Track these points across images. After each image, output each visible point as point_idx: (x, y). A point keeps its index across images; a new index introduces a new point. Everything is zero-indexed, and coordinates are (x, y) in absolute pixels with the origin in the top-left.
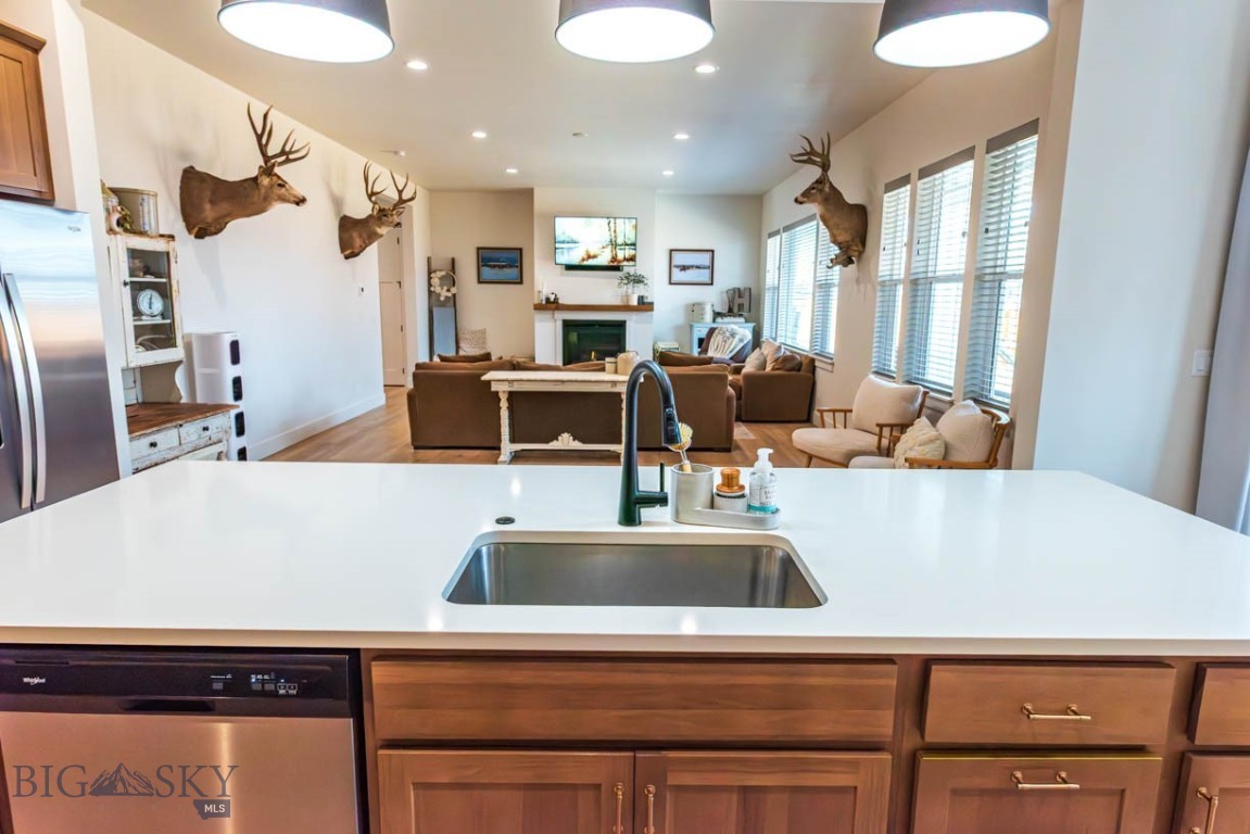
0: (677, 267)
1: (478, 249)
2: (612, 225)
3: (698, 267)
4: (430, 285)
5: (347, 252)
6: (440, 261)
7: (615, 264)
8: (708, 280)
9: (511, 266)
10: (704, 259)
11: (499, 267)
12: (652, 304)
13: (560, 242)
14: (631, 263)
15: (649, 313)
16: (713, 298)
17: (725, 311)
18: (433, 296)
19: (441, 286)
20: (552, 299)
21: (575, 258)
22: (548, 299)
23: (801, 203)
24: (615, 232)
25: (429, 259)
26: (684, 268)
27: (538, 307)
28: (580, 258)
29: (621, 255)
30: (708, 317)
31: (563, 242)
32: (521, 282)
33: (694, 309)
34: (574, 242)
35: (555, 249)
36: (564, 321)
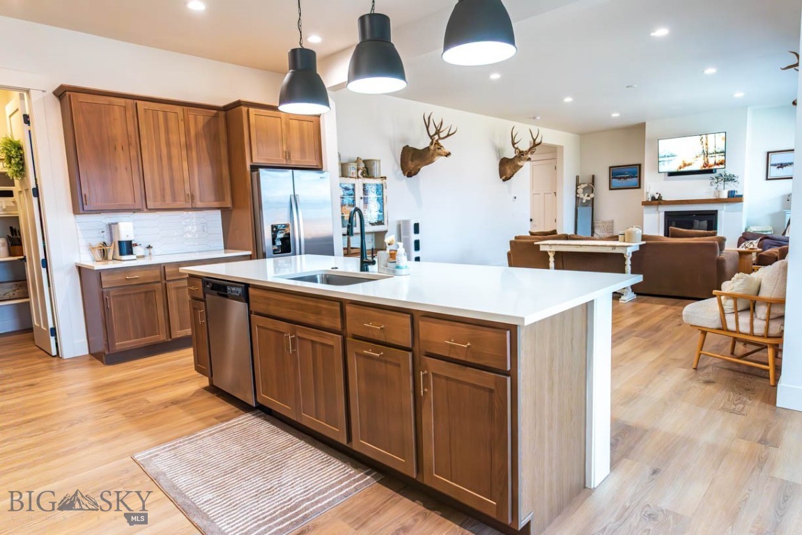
0: (775, 165)
1: (610, 167)
2: (704, 140)
4: (577, 193)
5: (504, 178)
6: (585, 178)
7: (707, 168)
9: (632, 177)
11: (625, 178)
12: (741, 196)
13: (662, 157)
14: (722, 166)
15: (740, 204)
18: (578, 200)
19: (584, 193)
20: (657, 197)
21: (674, 169)
22: (653, 198)
24: (707, 144)
25: (577, 178)
26: (782, 166)
27: (645, 204)
28: (678, 167)
29: (711, 161)
31: (665, 157)
32: (638, 188)
33: (788, 199)
34: (673, 156)
35: (659, 162)
36: (666, 213)
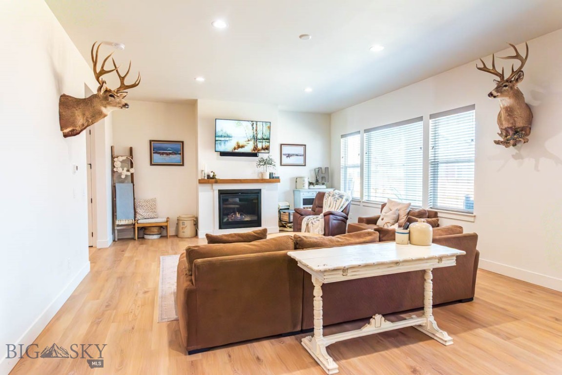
0: (285, 155)
1: (151, 141)
2: (255, 126)
3: (297, 155)
4: (113, 166)
5: (68, 130)
6: (121, 151)
8: (302, 163)
9: (176, 154)
10: (300, 150)
11: (167, 154)
13: (219, 136)
14: (266, 151)
15: (277, 184)
16: (306, 173)
17: (314, 181)
18: (116, 175)
19: (123, 167)
20: (211, 176)
21: (229, 147)
22: (208, 176)
23: (495, 97)
24: (256, 130)
25: (112, 148)
26: (289, 156)
27: (201, 182)
28: (233, 147)
29: (260, 146)
30: (307, 184)
31: (221, 136)
32: (183, 165)
33: (296, 180)
34: (229, 137)
35: (216, 141)
36: (219, 191)
